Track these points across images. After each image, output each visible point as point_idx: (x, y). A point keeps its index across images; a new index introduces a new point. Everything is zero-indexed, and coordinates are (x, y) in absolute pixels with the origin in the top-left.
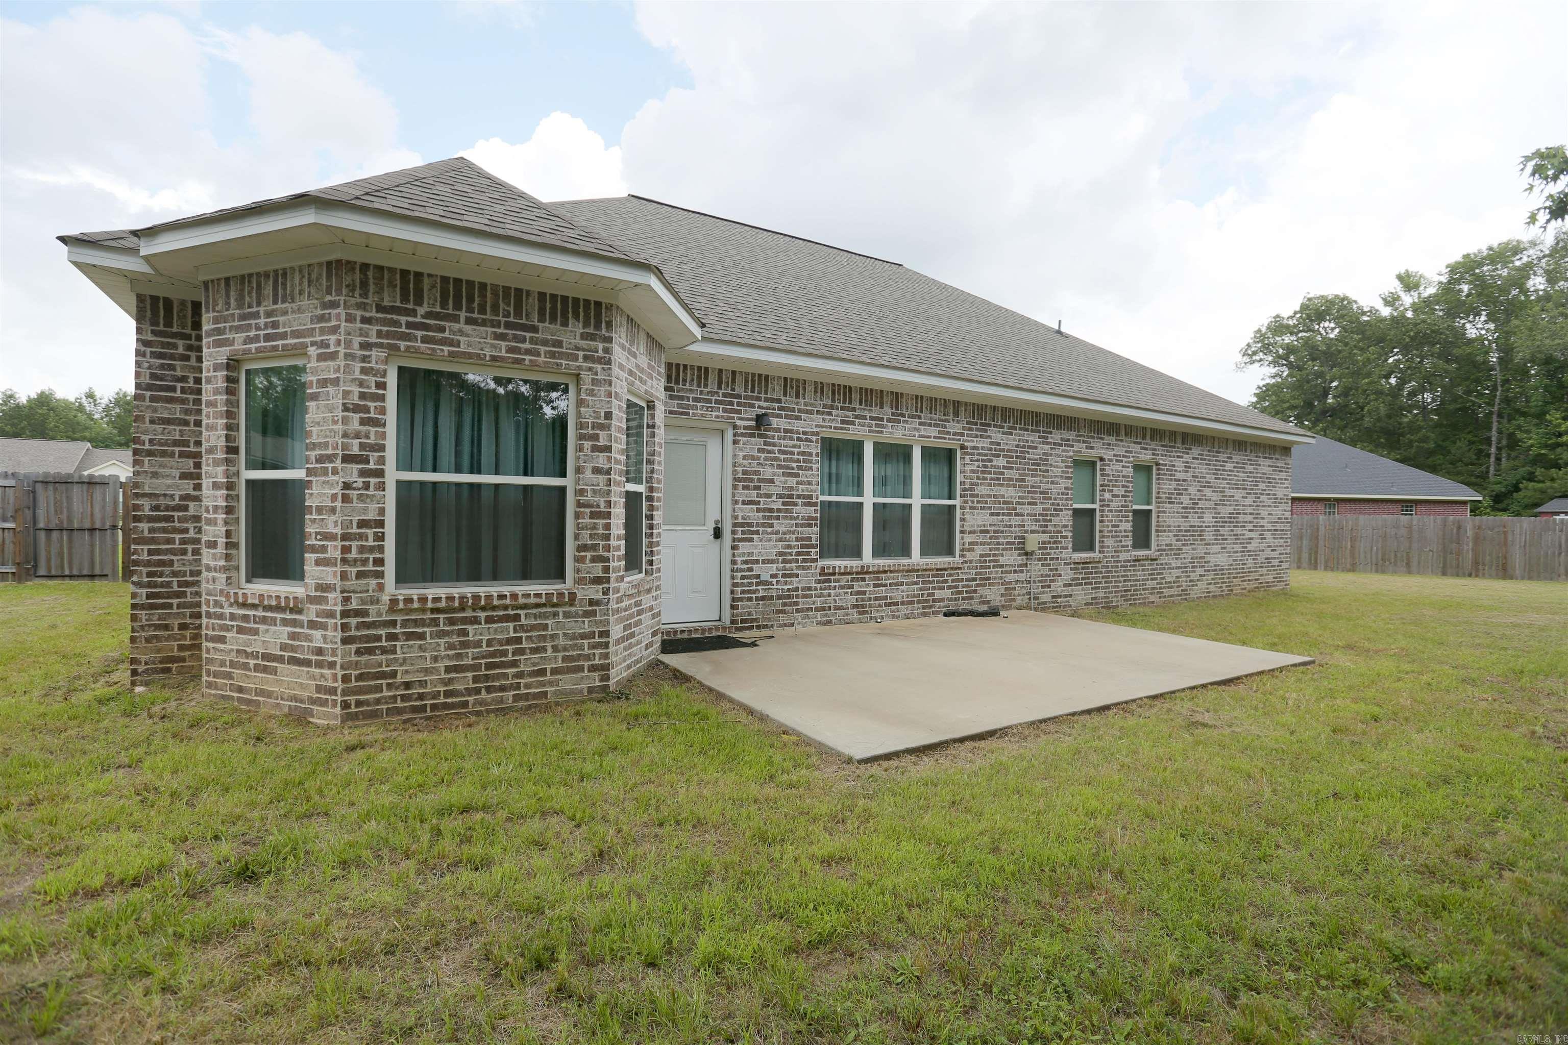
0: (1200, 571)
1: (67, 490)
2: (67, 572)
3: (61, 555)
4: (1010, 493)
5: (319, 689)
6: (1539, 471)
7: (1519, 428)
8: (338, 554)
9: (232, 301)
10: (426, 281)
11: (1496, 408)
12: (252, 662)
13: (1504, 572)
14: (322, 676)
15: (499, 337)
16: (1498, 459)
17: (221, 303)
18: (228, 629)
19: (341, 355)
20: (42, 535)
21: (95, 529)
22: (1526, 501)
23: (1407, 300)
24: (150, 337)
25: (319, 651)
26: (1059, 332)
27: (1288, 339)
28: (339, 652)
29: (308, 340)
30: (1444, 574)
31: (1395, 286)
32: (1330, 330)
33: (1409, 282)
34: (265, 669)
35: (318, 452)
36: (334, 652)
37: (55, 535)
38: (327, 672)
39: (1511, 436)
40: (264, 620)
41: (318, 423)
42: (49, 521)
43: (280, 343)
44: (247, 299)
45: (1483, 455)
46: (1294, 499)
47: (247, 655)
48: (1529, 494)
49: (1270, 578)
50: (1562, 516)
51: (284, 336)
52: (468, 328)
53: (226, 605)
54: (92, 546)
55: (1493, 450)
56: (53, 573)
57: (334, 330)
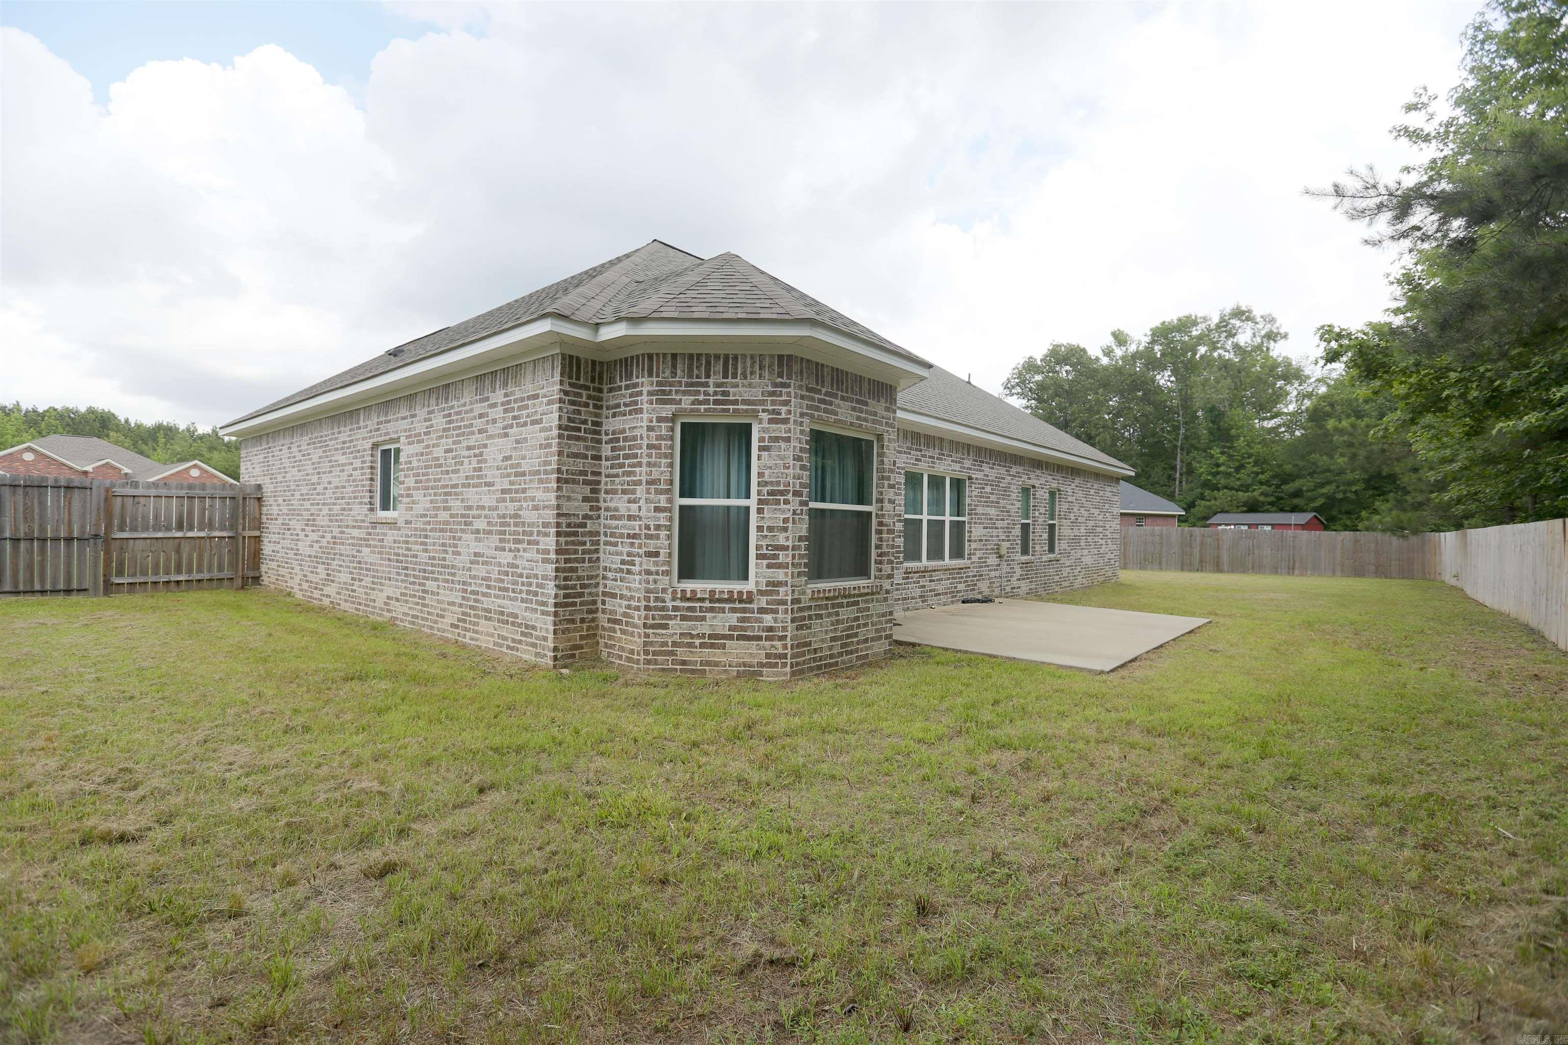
0: (1079, 569)
1: (40, 495)
2: (37, 587)
3: (30, 567)
4: (992, 512)
5: (768, 656)
6: (1207, 493)
7: (1194, 458)
8: (789, 560)
9: (679, 372)
10: (826, 370)
11: (1179, 443)
12: (697, 642)
13: (1218, 568)
14: (772, 646)
15: (854, 409)
16: (1181, 482)
17: (668, 372)
18: (670, 618)
19: (792, 421)
20: (8, 545)
21: (73, 539)
22: (1199, 515)
23: (1119, 352)
24: (567, 388)
25: (770, 629)
26: (969, 383)
27: (1038, 378)
28: (789, 629)
29: (760, 408)
30: (1182, 570)
31: (1110, 341)
32: (1065, 372)
33: (1120, 338)
34: (712, 646)
35: (770, 488)
36: (784, 629)
37: (23, 545)
38: (778, 644)
39: (1189, 464)
40: (712, 610)
41: (771, 468)
42: (16, 529)
43: (731, 407)
44: (696, 371)
45: (1171, 478)
46: (1122, 514)
47: (692, 636)
48: (1201, 509)
49: (1110, 574)
50: (1223, 527)
51: (736, 402)
52: (841, 402)
53: (668, 600)
54: (69, 556)
55: (1178, 475)
56: (21, 588)
57: (786, 403)
